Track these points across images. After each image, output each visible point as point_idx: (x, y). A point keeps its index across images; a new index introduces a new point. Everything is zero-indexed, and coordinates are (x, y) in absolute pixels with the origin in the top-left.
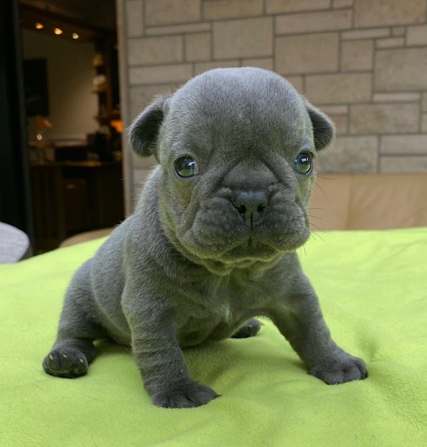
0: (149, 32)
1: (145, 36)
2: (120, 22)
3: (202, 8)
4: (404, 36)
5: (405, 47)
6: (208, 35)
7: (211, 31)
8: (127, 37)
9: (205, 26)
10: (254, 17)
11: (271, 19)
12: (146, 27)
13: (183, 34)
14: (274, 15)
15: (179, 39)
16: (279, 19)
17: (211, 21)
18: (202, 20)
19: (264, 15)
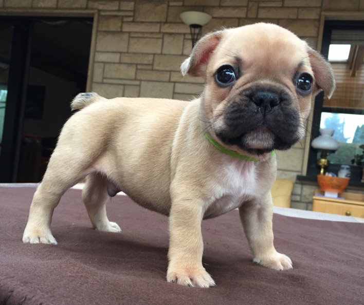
0: (105, 81)
1: (102, 83)
2: (89, 73)
3: (136, 73)
6: (138, 88)
7: (140, 86)
8: (92, 82)
9: (138, 83)
10: (164, 82)
11: (173, 84)
12: (104, 78)
13: (124, 85)
14: (175, 82)
15: (122, 87)
16: (177, 84)
17: (141, 80)
18: (135, 79)
19: (169, 81)
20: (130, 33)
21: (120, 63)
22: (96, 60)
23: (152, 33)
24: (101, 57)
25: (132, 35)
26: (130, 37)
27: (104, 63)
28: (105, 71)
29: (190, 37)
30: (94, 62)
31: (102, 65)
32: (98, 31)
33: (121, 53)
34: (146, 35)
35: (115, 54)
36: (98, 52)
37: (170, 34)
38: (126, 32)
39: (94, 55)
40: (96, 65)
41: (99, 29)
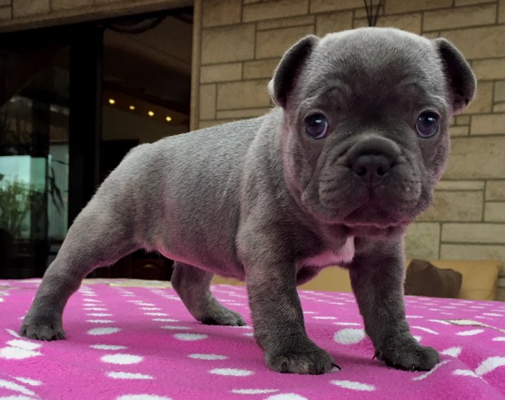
0: (220, 115)
1: (216, 119)
2: (193, 105)
4: (469, 125)
5: (469, 136)
8: (199, 120)
12: (217, 111)
20: (256, 23)
21: (243, 80)
22: (202, 81)
23: (294, 17)
24: (210, 74)
25: (261, 27)
26: (256, 31)
27: (216, 83)
28: (219, 98)
29: (364, 14)
30: (199, 84)
31: (214, 87)
32: (202, 29)
33: (243, 62)
34: (284, 24)
35: (234, 66)
36: (205, 65)
37: (328, 14)
38: (251, 23)
39: (199, 72)
40: (203, 88)
41: (205, 25)
